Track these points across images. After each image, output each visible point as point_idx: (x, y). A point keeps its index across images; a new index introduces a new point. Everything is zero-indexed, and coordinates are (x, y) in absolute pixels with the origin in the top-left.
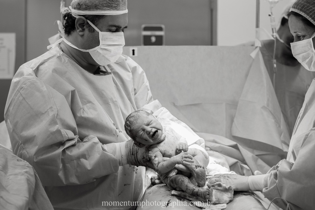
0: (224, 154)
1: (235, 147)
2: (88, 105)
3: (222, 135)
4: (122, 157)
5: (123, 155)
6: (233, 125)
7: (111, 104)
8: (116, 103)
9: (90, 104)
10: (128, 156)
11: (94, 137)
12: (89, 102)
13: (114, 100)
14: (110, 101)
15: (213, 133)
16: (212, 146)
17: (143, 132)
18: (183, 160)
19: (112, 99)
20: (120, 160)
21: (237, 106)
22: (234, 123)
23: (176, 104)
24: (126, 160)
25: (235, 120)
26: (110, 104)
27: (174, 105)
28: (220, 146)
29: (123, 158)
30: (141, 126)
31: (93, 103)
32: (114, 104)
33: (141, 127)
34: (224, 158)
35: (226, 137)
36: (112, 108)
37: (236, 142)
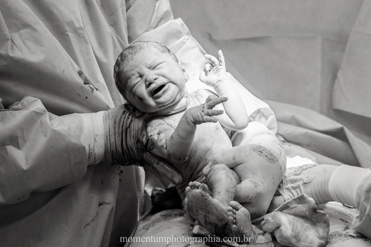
0: (314, 151)
1: (339, 134)
2: (23, 31)
3: (312, 108)
4: (95, 139)
5: (97, 135)
6: (336, 86)
7: (71, 35)
8: (81, 32)
9: (28, 30)
10: (108, 138)
11: (35, 101)
12: (26, 26)
13: (77, 25)
14: (67, 28)
15: (292, 101)
16: (288, 132)
17: (139, 79)
18: (203, 114)
19: (71, 24)
20: (91, 147)
21: (345, 44)
22: (337, 81)
23: (214, 37)
24: (103, 146)
25: (340, 75)
26: (68, 35)
27: (210, 38)
28: (306, 134)
29: (96, 141)
30: (138, 67)
31: (34, 29)
32: (78, 34)
33: (137, 69)
34: (314, 158)
35: (322, 112)
36: (72, 42)
37: (341, 123)
